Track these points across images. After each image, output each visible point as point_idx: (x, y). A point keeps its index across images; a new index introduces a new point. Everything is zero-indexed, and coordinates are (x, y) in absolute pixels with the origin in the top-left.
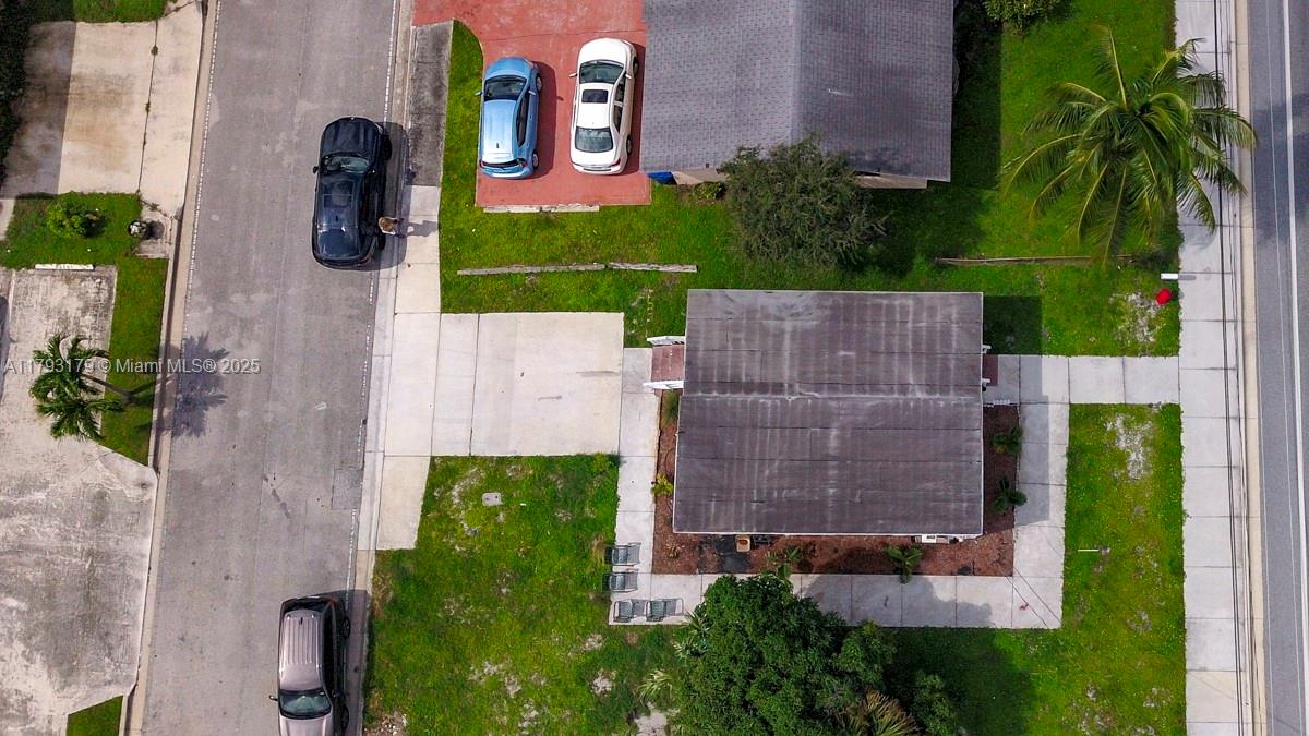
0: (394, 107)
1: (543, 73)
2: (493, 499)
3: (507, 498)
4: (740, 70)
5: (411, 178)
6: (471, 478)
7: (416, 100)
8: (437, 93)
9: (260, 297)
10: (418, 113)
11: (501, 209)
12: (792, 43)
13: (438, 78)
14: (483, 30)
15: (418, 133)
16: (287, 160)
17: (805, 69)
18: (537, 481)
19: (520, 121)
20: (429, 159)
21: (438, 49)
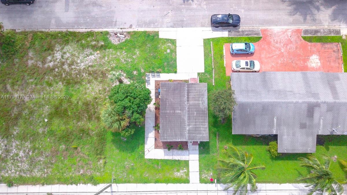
0: (243, 27)
1: (252, 54)
2: (168, 51)
3: (169, 54)
4: (252, 91)
5: (229, 31)
6: (172, 47)
7: (245, 31)
8: (247, 35)
9: (205, 7)
10: (243, 31)
11: (224, 48)
12: (258, 101)
13: (250, 35)
14: (261, 42)
15: (239, 32)
16: (232, 9)
17: (253, 104)
18: (172, 58)
19: (241, 50)
20: (233, 34)
21: (255, 34)
